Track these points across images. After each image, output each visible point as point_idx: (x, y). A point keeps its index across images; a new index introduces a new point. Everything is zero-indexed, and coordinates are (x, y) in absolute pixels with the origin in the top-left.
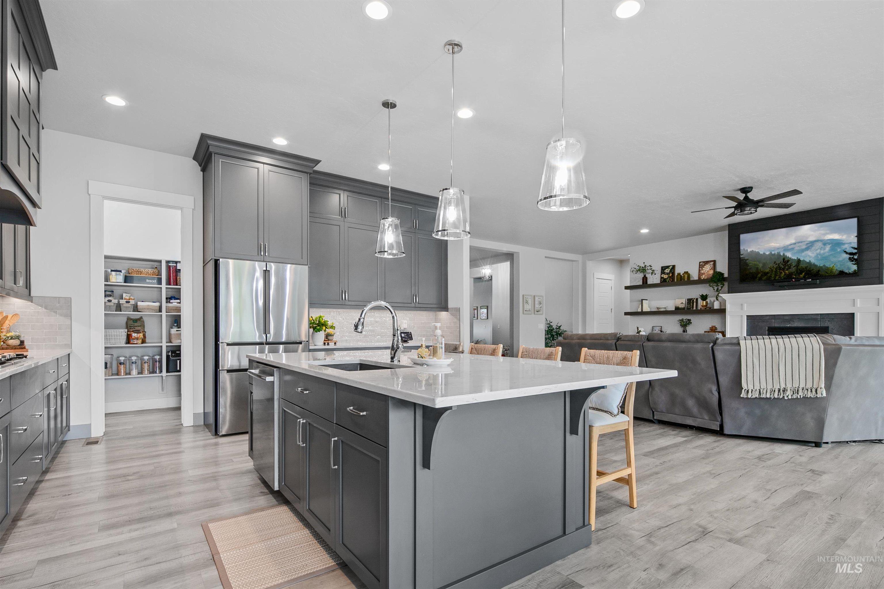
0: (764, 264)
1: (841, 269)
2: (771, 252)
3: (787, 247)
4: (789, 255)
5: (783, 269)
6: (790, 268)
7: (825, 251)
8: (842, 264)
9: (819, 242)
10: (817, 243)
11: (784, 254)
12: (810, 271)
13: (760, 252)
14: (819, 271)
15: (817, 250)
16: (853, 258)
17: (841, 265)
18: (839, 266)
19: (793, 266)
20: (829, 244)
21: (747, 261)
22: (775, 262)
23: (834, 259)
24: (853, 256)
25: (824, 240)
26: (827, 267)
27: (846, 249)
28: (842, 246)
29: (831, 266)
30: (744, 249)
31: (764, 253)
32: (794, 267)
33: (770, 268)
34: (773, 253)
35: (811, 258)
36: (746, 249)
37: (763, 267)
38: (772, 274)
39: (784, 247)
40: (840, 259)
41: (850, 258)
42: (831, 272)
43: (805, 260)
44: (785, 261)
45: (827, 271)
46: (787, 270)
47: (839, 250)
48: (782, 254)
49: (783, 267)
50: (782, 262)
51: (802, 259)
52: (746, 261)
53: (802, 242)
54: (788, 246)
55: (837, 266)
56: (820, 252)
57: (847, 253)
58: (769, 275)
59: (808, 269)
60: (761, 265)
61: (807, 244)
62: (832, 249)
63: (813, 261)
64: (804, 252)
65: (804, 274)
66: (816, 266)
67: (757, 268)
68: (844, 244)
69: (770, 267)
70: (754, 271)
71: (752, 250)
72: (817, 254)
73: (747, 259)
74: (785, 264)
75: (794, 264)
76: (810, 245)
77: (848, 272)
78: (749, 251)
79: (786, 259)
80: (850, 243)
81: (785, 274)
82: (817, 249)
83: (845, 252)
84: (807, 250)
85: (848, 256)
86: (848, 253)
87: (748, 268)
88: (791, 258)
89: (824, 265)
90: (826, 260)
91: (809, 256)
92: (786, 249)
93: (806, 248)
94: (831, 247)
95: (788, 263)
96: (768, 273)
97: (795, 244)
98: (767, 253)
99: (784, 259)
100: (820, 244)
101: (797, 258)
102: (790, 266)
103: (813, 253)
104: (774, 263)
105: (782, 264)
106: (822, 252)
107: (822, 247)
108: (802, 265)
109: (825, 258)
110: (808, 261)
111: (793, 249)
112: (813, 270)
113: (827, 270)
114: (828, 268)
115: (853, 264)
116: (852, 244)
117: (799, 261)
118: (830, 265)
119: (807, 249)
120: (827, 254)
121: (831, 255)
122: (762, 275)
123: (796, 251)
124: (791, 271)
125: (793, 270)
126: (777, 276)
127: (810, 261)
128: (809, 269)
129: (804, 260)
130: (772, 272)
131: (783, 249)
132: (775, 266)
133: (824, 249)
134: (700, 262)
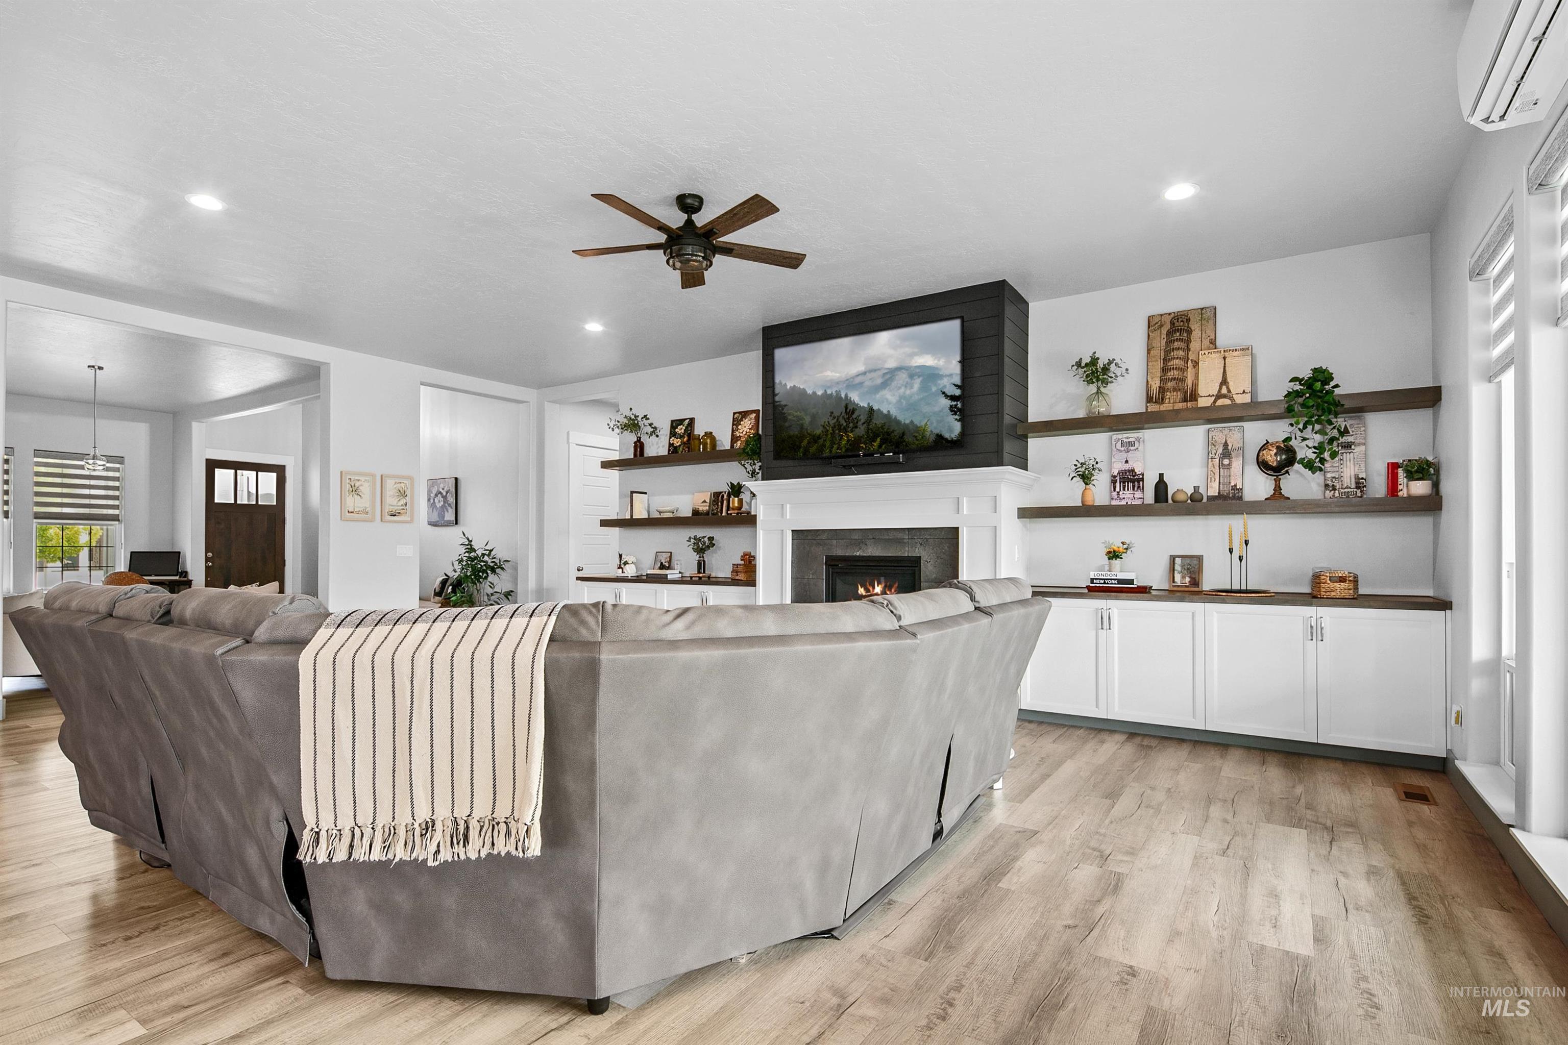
0: (814, 417)
1: (936, 431)
2: (825, 391)
3: (852, 380)
4: (855, 397)
5: (844, 428)
6: (856, 427)
7: (912, 390)
8: (939, 419)
9: (903, 371)
10: (899, 373)
11: (846, 396)
12: (888, 434)
13: (807, 389)
14: (903, 434)
15: (900, 388)
16: (956, 405)
17: (938, 422)
18: (935, 424)
19: (863, 421)
20: (919, 377)
21: (785, 411)
22: (832, 413)
23: (926, 409)
24: (955, 403)
25: (911, 367)
26: (917, 427)
27: (945, 386)
28: (939, 382)
29: (923, 424)
30: (780, 383)
31: (814, 393)
32: (864, 423)
33: (824, 426)
34: (829, 392)
35: (890, 406)
36: (783, 383)
37: (811, 423)
38: (826, 440)
39: (847, 380)
40: (937, 409)
41: (951, 406)
42: (922, 437)
43: (882, 409)
44: (848, 410)
45: (917, 434)
46: (852, 431)
47: (934, 389)
48: (843, 396)
49: (845, 424)
50: (843, 414)
51: (875, 408)
52: (783, 409)
53: (875, 370)
54: (853, 378)
55: (932, 423)
56: (904, 393)
57: (946, 396)
58: (821, 441)
59: (885, 430)
60: (807, 419)
61: (884, 374)
62: (924, 388)
63: (894, 412)
64: (879, 392)
65: (879, 440)
66: (898, 422)
67: (802, 426)
68: (941, 377)
69: (823, 424)
70: (797, 433)
71: (794, 386)
72: (902, 397)
73: (786, 405)
74: (848, 418)
75: (863, 418)
76: (888, 376)
77: (950, 436)
78: (788, 387)
79: (850, 407)
80: (951, 375)
81: (848, 441)
82: (899, 385)
83: (944, 393)
84: (885, 388)
85: (948, 403)
86: (948, 396)
87: (787, 424)
88: (858, 404)
89: (912, 422)
90: (915, 410)
91: (887, 399)
92: (851, 383)
93: (882, 383)
94: (921, 382)
95: (854, 416)
96: (819, 437)
97: (864, 373)
98: (820, 393)
99: (846, 407)
100: (903, 377)
101: (869, 404)
102: (857, 423)
103: (894, 395)
104: (831, 416)
105: (843, 417)
106: (908, 392)
107: (907, 383)
108: (877, 421)
109: (912, 406)
110: (885, 412)
111: (861, 384)
112: (893, 431)
113: (917, 432)
114: (917, 429)
115: (956, 419)
116: (954, 376)
117: (871, 410)
118: (921, 422)
119: (885, 385)
120: (916, 397)
121: (921, 399)
122: (809, 443)
123: (866, 389)
124: (858, 434)
125: (861, 430)
126: (834, 443)
127: (889, 411)
128: (888, 429)
129: (879, 410)
130: (826, 435)
131: (845, 385)
132: (832, 422)
133: (912, 387)
134: (734, 414)
